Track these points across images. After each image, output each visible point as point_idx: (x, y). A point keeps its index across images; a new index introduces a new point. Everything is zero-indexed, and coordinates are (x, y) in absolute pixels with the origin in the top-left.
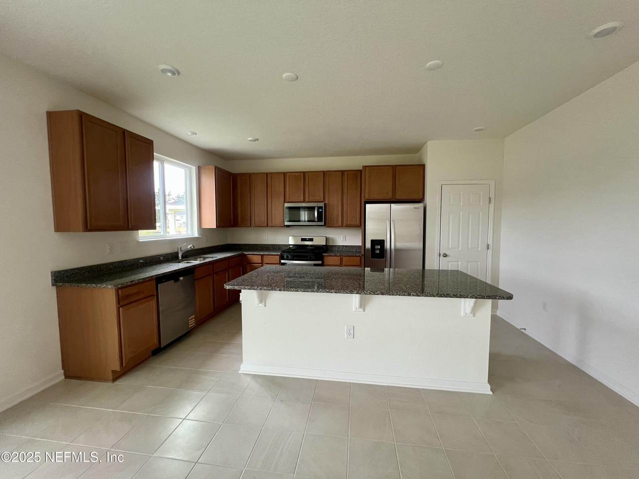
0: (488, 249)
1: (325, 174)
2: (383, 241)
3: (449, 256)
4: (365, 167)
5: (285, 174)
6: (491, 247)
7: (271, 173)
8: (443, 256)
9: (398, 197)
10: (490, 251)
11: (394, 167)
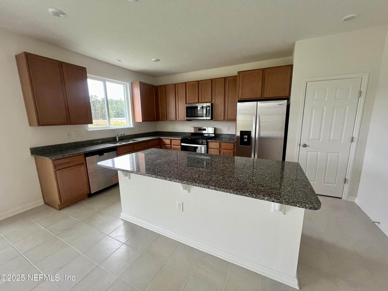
0: (352, 141)
1: (213, 81)
2: (250, 132)
3: (308, 146)
4: (239, 72)
5: (186, 83)
6: (355, 140)
7: (177, 84)
8: (303, 146)
9: (266, 95)
10: (354, 144)
11: (263, 70)
